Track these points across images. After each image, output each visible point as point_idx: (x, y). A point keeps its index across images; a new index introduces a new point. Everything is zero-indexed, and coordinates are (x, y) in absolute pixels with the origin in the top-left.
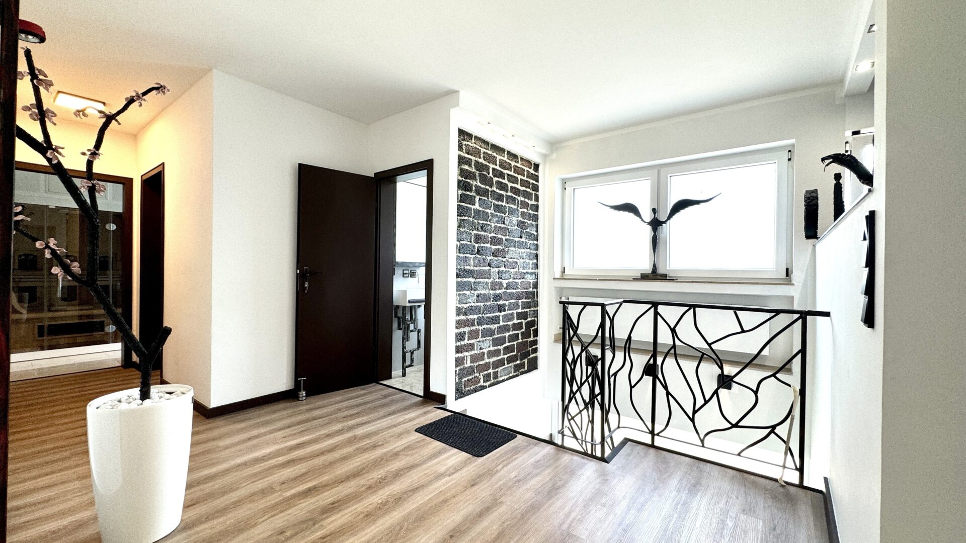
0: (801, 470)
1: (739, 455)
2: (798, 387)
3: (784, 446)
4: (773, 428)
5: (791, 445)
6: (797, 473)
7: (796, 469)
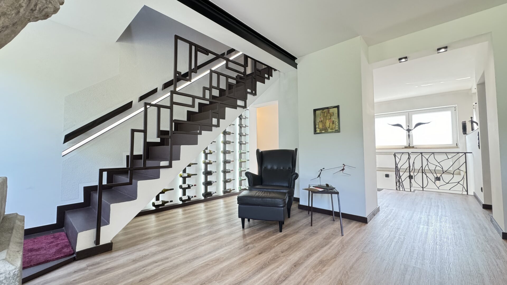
0: (467, 191)
1: (450, 190)
2: (465, 171)
3: (462, 186)
4: (459, 182)
5: (464, 186)
6: (466, 192)
7: (466, 191)
